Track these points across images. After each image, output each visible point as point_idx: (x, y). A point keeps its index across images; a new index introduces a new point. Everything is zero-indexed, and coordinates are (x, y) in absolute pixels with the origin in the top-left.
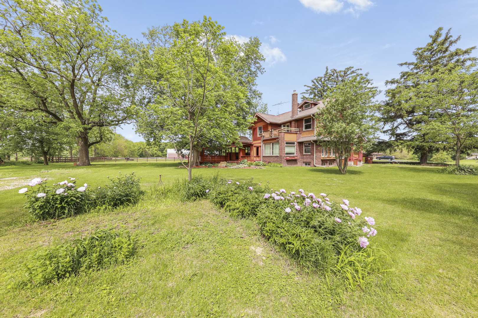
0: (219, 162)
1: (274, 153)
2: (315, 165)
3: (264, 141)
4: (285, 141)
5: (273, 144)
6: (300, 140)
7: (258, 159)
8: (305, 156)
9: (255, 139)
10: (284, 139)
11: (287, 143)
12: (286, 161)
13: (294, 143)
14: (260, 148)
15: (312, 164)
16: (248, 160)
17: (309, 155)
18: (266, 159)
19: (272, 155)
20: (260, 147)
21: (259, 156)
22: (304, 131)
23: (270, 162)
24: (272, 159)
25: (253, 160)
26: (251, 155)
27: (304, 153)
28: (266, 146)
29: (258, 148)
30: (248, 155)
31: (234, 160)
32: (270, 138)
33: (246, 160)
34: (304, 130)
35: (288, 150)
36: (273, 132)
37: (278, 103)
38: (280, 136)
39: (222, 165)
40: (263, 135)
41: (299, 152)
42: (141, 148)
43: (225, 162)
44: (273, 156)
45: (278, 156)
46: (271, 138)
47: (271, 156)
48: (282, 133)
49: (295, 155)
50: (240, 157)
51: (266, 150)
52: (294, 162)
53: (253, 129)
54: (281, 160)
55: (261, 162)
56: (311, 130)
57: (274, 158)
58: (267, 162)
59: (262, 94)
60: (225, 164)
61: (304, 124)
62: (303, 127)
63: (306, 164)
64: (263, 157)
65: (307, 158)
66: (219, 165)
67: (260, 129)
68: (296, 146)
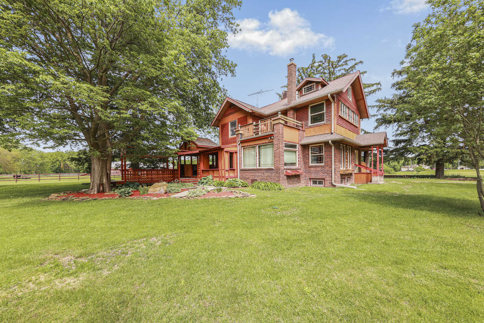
0: (150, 183)
1: (262, 163)
2: (334, 184)
3: (242, 142)
4: (285, 141)
5: (259, 147)
6: (305, 141)
7: (232, 175)
8: (313, 169)
9: (225, 141)
10: (283, 137)
11: (287, 146)
12: (285, 177)
13: (294, 146)
14: (235, 155)
15: (327, 183)
16: (214, 177)
17: (322, 167)
18: (247, 175)
19: (258, 167)
20: (236, 153)
21: (234, 170)
22: (310, 127)
23: (256, 180)
24: (259, 174)
25: (224, 177)
26: (220, 168)
27: (311, 164)
28: (247, 151)
29: (231, 154)
30: (214, 168)
31: (190, 177)
32: (255, 136)
33: (210, 177)
34: (310, 124)
35: (288, 157)
36: (260, 126)
37: (256, 92)
38: (275, 131)
39: (158, 189)
40: (241, 132)
41: (302, 162)
42: (58, 161)
43: (165, 183)
44: (261, 170)
45: (272, 169)
46: (257, 136)
47: (258, 170)
48: (280, 125)
49: (297, 166)
50: (200, 171)
51: (247, 159)
52: (296, 179)
53: (220, 126)
54: (279, 177)
55: (238, 179)
56: (324, 124)
57: (263, 173)
58: (249, 181)
59: (236, 65)
60: (165, 187)
61: (310, 115)
62: (307, 119)
63: (315, 182)
64: (241, 170)
65: (317, 172)
66: (151, 190)
67: (233, 124)
68: (299, 152)
